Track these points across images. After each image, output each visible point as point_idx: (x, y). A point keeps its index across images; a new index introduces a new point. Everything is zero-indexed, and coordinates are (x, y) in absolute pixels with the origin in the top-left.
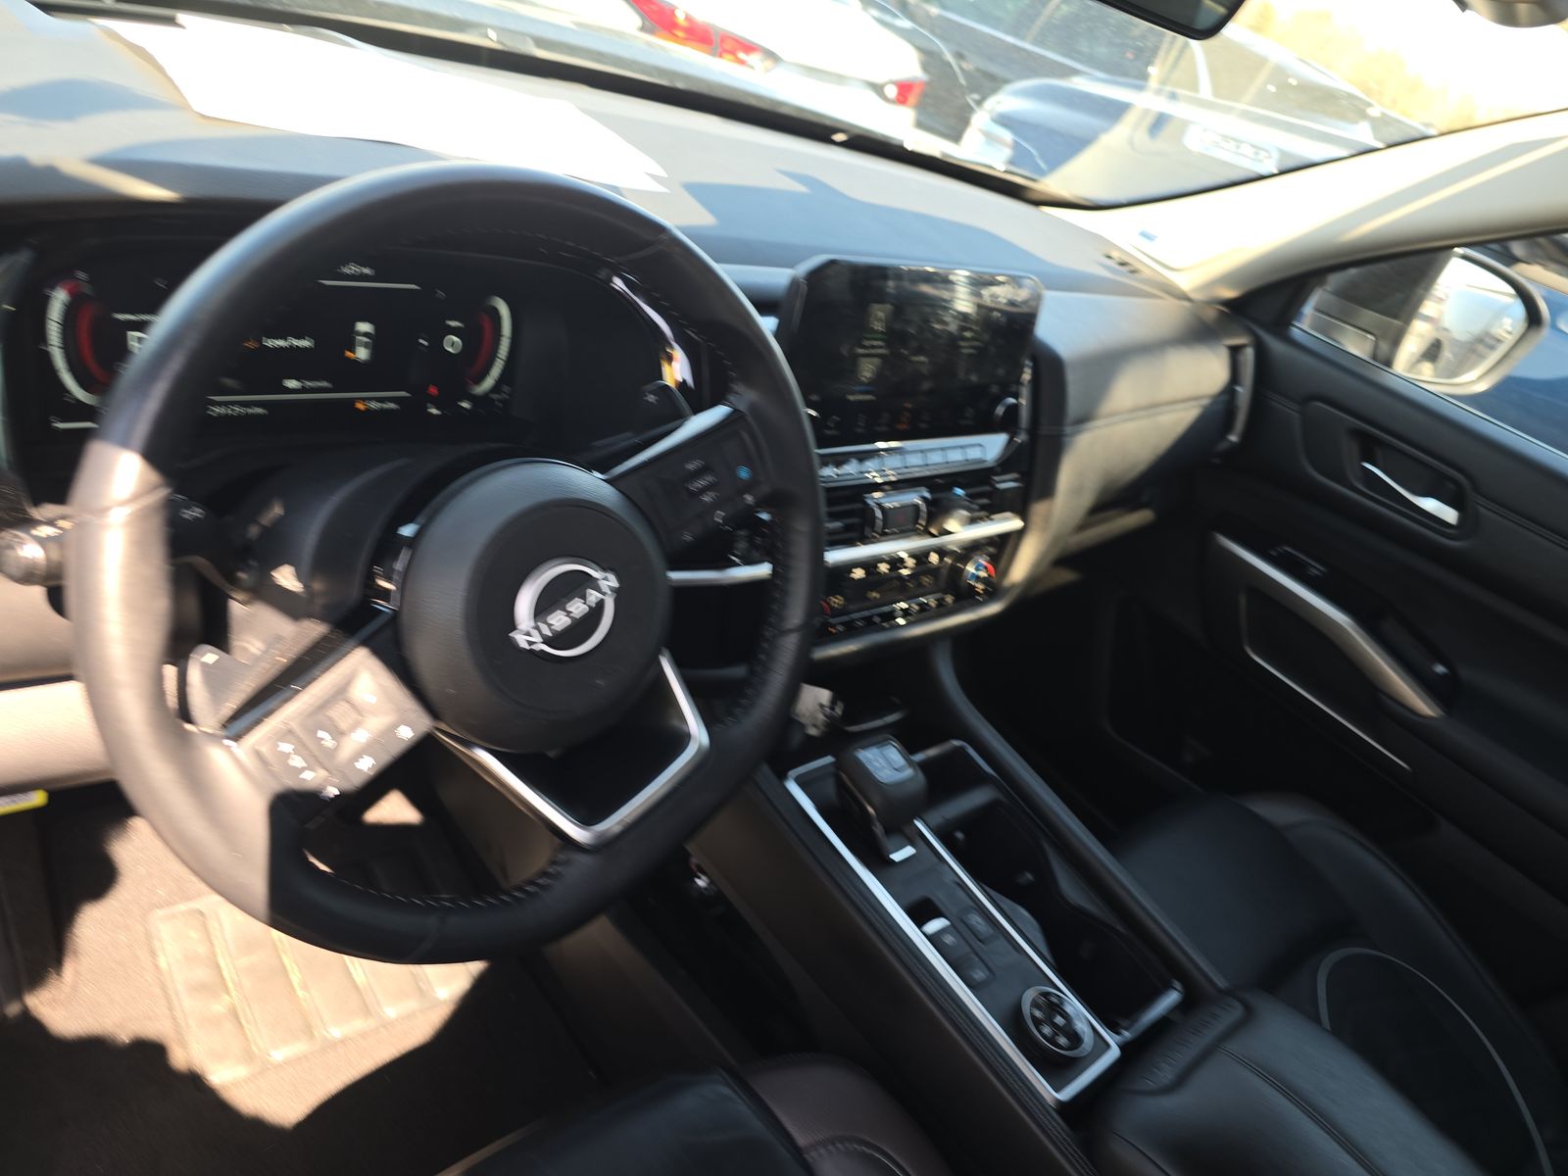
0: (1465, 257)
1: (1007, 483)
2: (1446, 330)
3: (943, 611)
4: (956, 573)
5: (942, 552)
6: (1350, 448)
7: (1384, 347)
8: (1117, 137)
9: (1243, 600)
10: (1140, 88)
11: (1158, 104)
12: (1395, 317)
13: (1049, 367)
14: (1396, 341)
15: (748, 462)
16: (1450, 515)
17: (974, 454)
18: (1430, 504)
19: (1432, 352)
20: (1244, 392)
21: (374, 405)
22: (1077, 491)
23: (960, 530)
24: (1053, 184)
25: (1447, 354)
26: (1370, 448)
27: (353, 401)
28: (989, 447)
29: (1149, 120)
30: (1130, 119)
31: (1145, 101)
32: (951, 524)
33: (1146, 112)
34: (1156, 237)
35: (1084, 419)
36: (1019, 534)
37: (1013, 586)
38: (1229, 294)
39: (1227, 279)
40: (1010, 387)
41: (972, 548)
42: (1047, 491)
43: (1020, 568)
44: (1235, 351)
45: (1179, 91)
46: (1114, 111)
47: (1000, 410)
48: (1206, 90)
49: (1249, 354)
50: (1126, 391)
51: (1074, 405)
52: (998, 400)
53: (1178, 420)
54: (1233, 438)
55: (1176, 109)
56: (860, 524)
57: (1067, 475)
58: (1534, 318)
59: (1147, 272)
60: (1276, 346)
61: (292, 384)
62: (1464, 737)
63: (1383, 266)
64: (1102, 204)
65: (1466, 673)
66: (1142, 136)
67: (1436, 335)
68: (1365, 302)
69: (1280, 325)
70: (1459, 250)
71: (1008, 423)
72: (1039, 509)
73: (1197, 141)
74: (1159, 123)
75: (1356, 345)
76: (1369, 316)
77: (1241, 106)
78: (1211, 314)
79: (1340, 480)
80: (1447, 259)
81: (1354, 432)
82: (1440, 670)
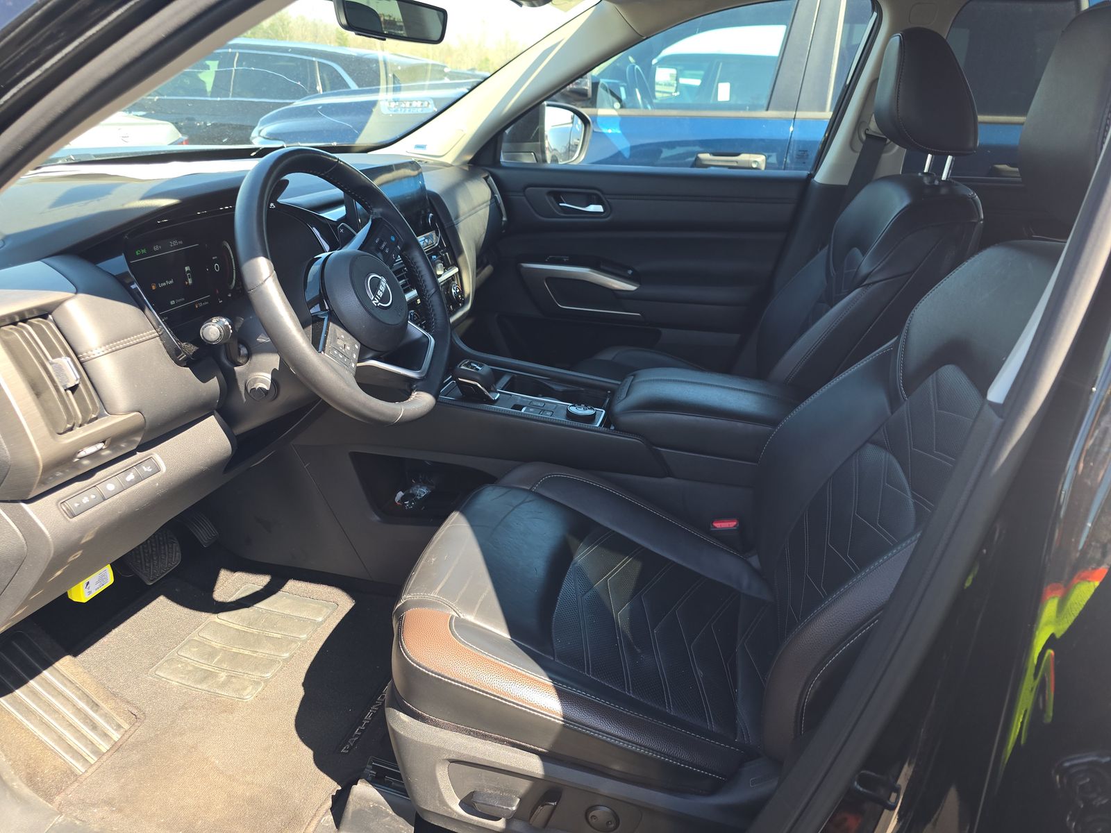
0: (548, 105)
1: (445, 253)
2: (555, 150)
3: (452, 313)
4: (449, 295)
6: (549, 201)
7: (539, 156)
9: (545, 286)
12: (537, 141)
16: (599, 208)
17: (430, 241)
18: (592, 208)
20: (498, 195)
21: (201, 305)
22: (469, 248)
23: (442, 274)
26: (558, 197)
27: (193, 305)
28: (432, 237)
32: (439, 272)
34: (425, 146)
35: (457, 217)
36: (460, 274)
37: (469, 295)
38: (469, 157)
39: (465, 151)
40: (426, 209)
41: (450, 282)
42: (461, 252)
43: (468, 287)
44: (486, 179)
47: (428, 220)
49: (492, 179)
50: (463, 204)
51: (451, 211)
54: (504, 219)
58: (586, 123)
59: (431, 162)
60: (499, 172)
61: (172, 302)
62: (653, 291)
63: (520, 121)
64: (388, 142)
65: (639, 268)
69: (496, 163)
70: (545, 103)
71: (433, 226)
72: (460, 260)
75: (528, 159)
76: (527, 145)
78: (467, 168)
79: (554, 216)
80: (543, 107)
81: (549, 193)
82: (630, 272)
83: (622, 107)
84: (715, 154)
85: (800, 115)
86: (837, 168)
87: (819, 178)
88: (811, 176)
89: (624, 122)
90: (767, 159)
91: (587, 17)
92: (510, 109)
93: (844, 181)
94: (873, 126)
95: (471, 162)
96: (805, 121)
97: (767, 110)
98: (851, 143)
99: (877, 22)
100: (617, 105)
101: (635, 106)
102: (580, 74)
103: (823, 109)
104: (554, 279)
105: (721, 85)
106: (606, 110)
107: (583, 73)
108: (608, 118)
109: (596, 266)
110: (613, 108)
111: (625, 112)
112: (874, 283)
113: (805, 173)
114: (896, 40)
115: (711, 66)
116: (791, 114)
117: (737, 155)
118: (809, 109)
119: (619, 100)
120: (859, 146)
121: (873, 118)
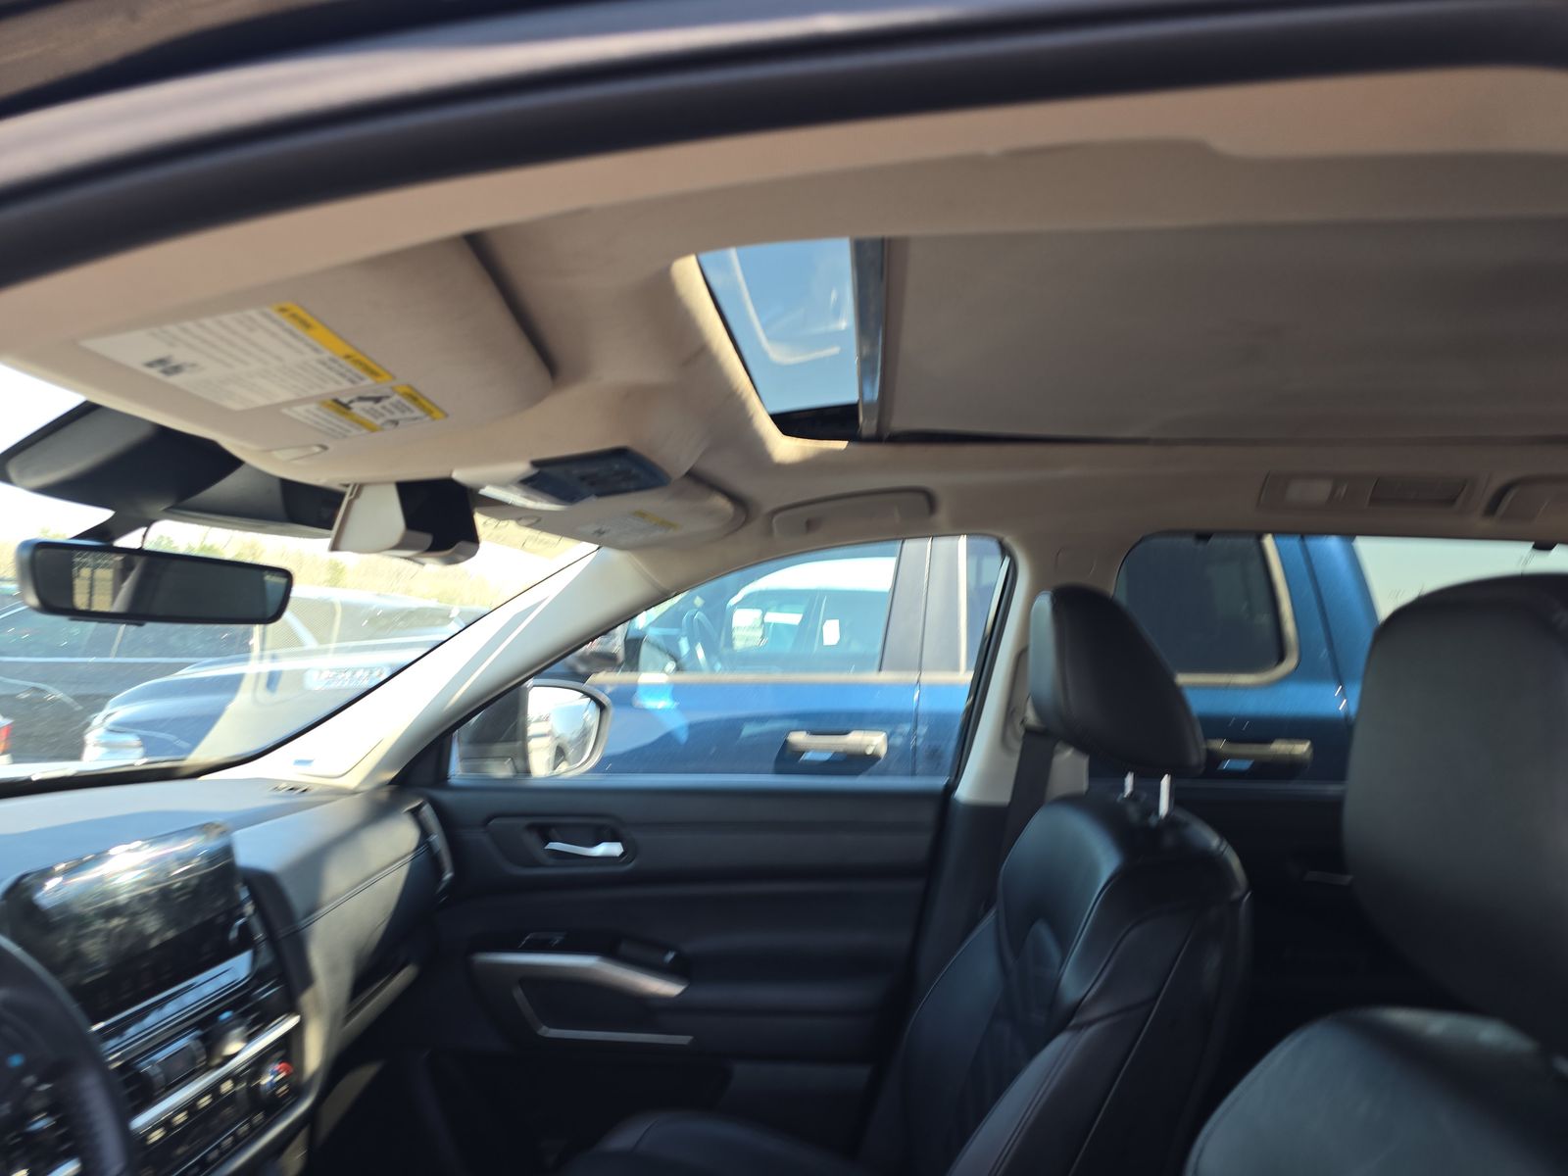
0: (535, 686)
1: (267, 993)
2: (559, 737)
3: (257, 1132)
4: (254, 1092)
5: (233, 1076)
6: (531, 840)
7: (519, 763)
8: (242, 700)
9: (518, 994)
10: (246, 660)
11: (267, 667)
12: (515, 740)
13: (263, 884)
14: (524, 755)
15: (15, 1049)
16: (616, 849)
17: (225, 980)
18: (602, 849)
19: (560, 753)
20: (437, 838)
22: (333, 969)
23: (240, 1050)
24: (200, 756)
25: (570, 752)
26: (545, 834)
28: (238, 967)
29: (263, 681)
30: (246, 686)
31: (254, 668)
32: (232, 1048)
33: (258, 675)
34: (312, 760)
35: (312, 910)
36: (298, 1029)
37: (314, 1075)
38: (391, 775)
39: (384, 764)
40: (233, 911)
41: (259, 1062)
42: (307, 980)
43: (314, 1055)
44: (415, 813)
45: (277, 652)
46: (232, 684)
47: (233, 934)
48: (310, 642)
49: (427, 811)
50: (337, 878)
51: (298, 902)
52: (227, 927)
53: (395, 881)
54: (448, 876)
55: (284, 665)
56: (140, 1090)
57: (318, 958)
58: (601, 707)
60: (444, 796)
64: (249, 756)
65: (689, 948)
66: (263, 695)
67: (555, 744)
68: (493, 739)
69: (441, 778)
70: (530, 682)
71: (245, 942)
72: (307, 999)
73: (315, 682)
74: (272, 680)
75: (500, 771)
76: (499, 748)
77: (333, 646)
78: (384, 795)
79: (537, 864)
80: (526, 691)
81: (531, 828)
82: (670, 956)
83: (679, 669)
84: (814, 733)
85: (928, 677)
86: (988, 778)
87: (965, 792)
88: (951, 788)
89: (677, 691)
90: (889, 738)
91: (586, 565)
92: (457, 701)
93: (1003, 796)
94: (1031, 717)
95: (393, 782)
96: (934, 688)
97: (880, 670)
98: (1003, 739)
99: (1011, 571)
100: (671, 666)
101: (696, 668)
102: (604, 630)
103: (956, 668)
104: (535, 980)
105: (829, 623)
106: (653, 676)
107: (607, 628)
108: (654, 689)
109: (609, 950)
110: (663, 671)
111: (681, 677)
112: (1090, 1023)
113: (941, 782)
114: (1044, 602)
115: (811, 602)
116: (913, 677)
117: (846, 733)
118: (937, 668)
119: (675, 658)
120: (1017, 746)
121: (1029, 703)
